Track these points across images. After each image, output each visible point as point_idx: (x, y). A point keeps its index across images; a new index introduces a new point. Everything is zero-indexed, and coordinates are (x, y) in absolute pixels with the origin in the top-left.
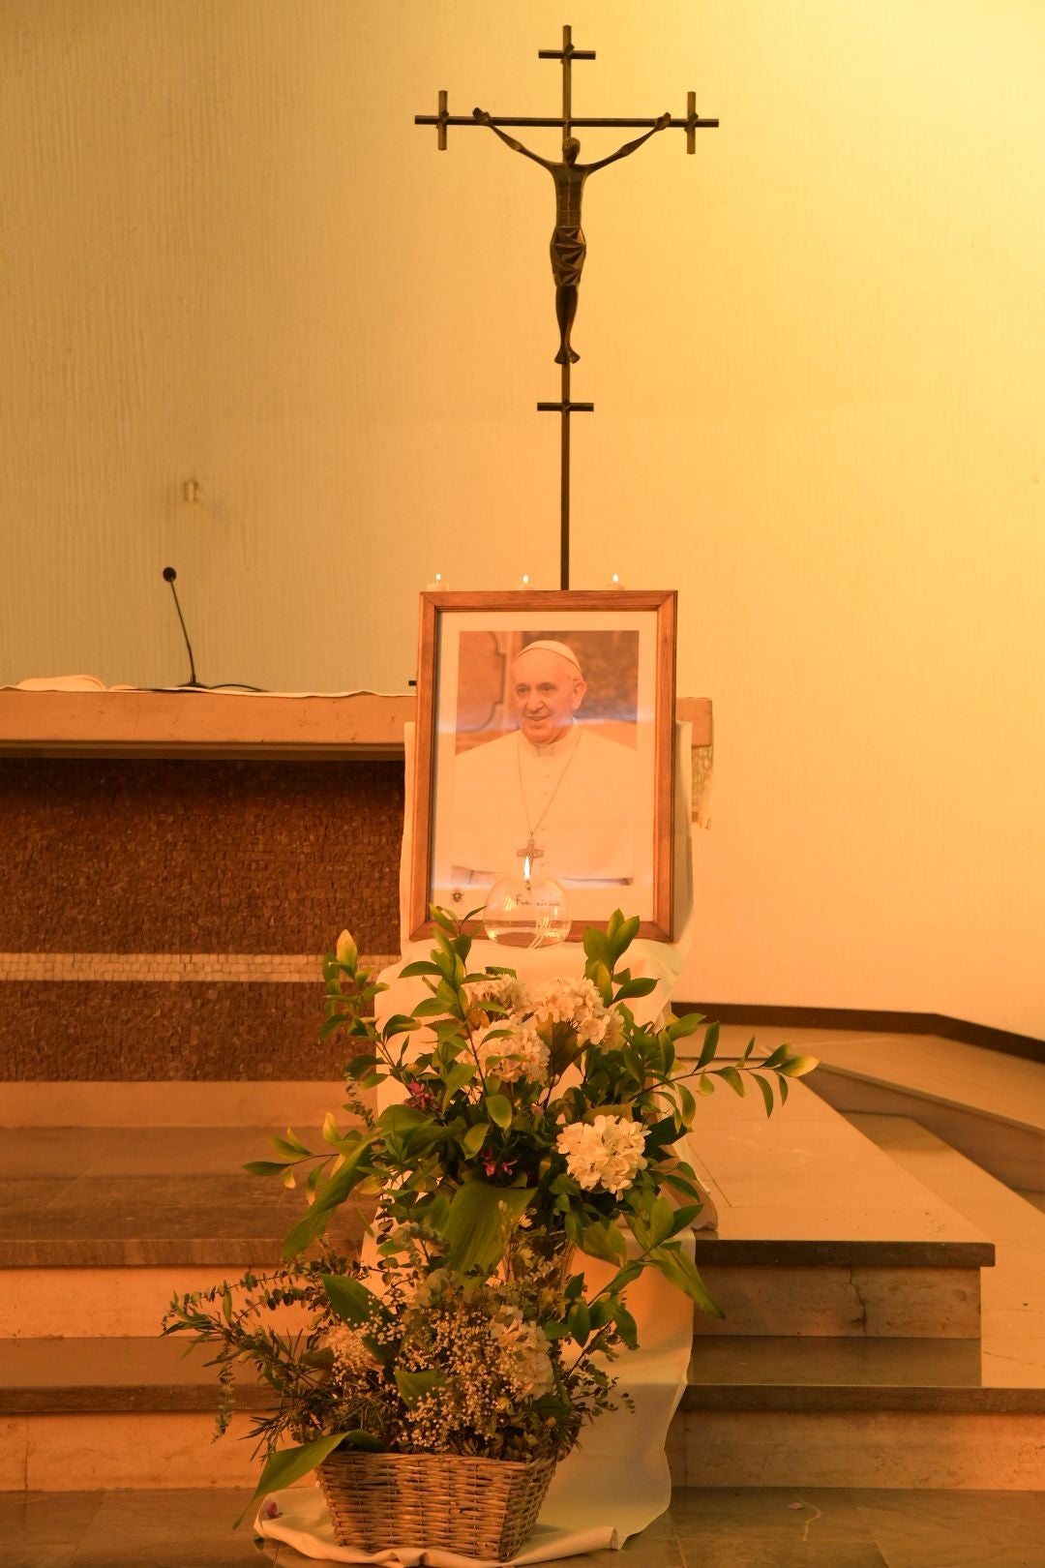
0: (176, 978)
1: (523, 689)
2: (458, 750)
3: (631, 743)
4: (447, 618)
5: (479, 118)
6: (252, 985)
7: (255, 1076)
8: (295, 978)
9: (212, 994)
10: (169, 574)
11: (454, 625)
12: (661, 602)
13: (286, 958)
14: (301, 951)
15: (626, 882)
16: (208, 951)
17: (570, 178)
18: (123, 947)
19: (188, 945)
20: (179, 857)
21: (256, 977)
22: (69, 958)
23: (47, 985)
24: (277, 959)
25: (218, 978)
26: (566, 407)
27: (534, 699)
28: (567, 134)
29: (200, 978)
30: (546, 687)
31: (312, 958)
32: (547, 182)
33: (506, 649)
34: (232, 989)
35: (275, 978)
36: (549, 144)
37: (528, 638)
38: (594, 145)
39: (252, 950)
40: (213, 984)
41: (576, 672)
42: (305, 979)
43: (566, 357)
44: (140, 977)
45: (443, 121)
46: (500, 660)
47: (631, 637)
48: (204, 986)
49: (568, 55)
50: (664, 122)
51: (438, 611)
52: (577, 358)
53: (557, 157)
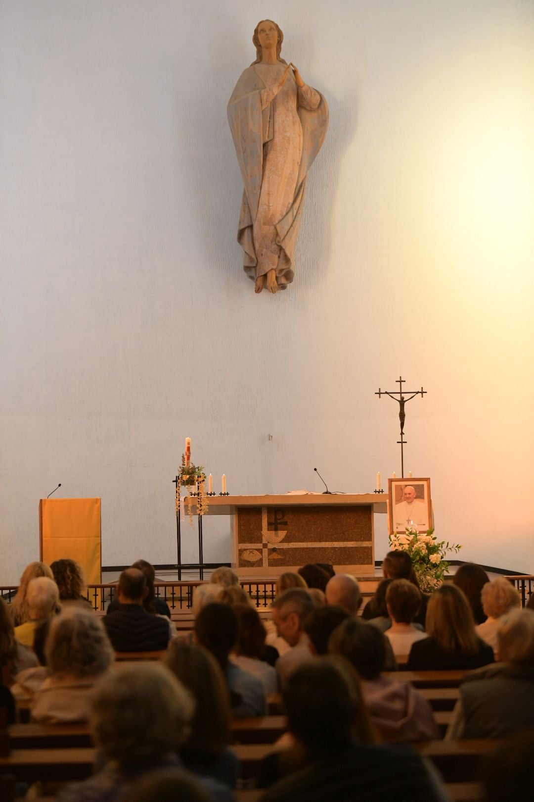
0: (330, 546)
1: (406, 494)
2: (396, 504)
3: (423, 502)
4: (393, 483)
5: (386, 393)
6: (344, 548)
7: (345, 564)
8: (352, 546)
9: (337, 549)
10: (315, 470)
11: (394, 484)
12: (428, 480)
13: (350, 542)
14: (353, 541)
15: (424, 525)
16: (336, 541)
17: (402, 402)
18: (320, 541)
19: (332, 541)
20: (330, 524)
21: (345, 546)
22: (311, 543)
23: (307, 548)
24: (348, 542)
25: (338, 546)
26: (402, 442)
27: (408, 496)
28: (401, 395)
29: (334, 546)
30: (409, 494)
31: (355, 542)
32: (398, 403)
33: (403, 488)
34: (340, 548)
35: (348, 546)
36: (398, 397)
37: (406, 486)
38: (406, 397)
39: (344, 541)
40: (337, 548)
41: (414, 491)
42: (354, 546)
43: (402, 433)
44: (324, 547)
45: (380, 393)
46: (402, 489)
47: (423, 485)
48: (335, 548)
49: (401, 381)
50: (418, 392)
51: (391, 481)
52: (404, 434)
53: (399, 399)
